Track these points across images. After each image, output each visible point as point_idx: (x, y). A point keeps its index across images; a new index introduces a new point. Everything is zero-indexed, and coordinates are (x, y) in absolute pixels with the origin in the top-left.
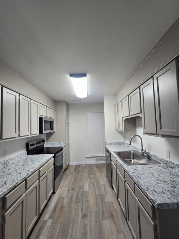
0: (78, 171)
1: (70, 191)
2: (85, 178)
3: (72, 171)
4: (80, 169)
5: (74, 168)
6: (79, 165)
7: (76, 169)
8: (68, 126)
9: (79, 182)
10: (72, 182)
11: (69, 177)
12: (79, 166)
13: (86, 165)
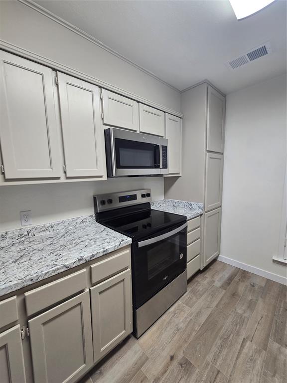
0: (234, 295)
1: (175, 363)
2: (248, 343)
3: (218, 284)
4: (242, 288)
5: (226, 275)
6: (245, 271)
7: (230, 280)
8: (221, 160)
9: (219, 342)
10: (197, 328)
11: (200, 302)
12: (244, 275)
13: (269, 283)
